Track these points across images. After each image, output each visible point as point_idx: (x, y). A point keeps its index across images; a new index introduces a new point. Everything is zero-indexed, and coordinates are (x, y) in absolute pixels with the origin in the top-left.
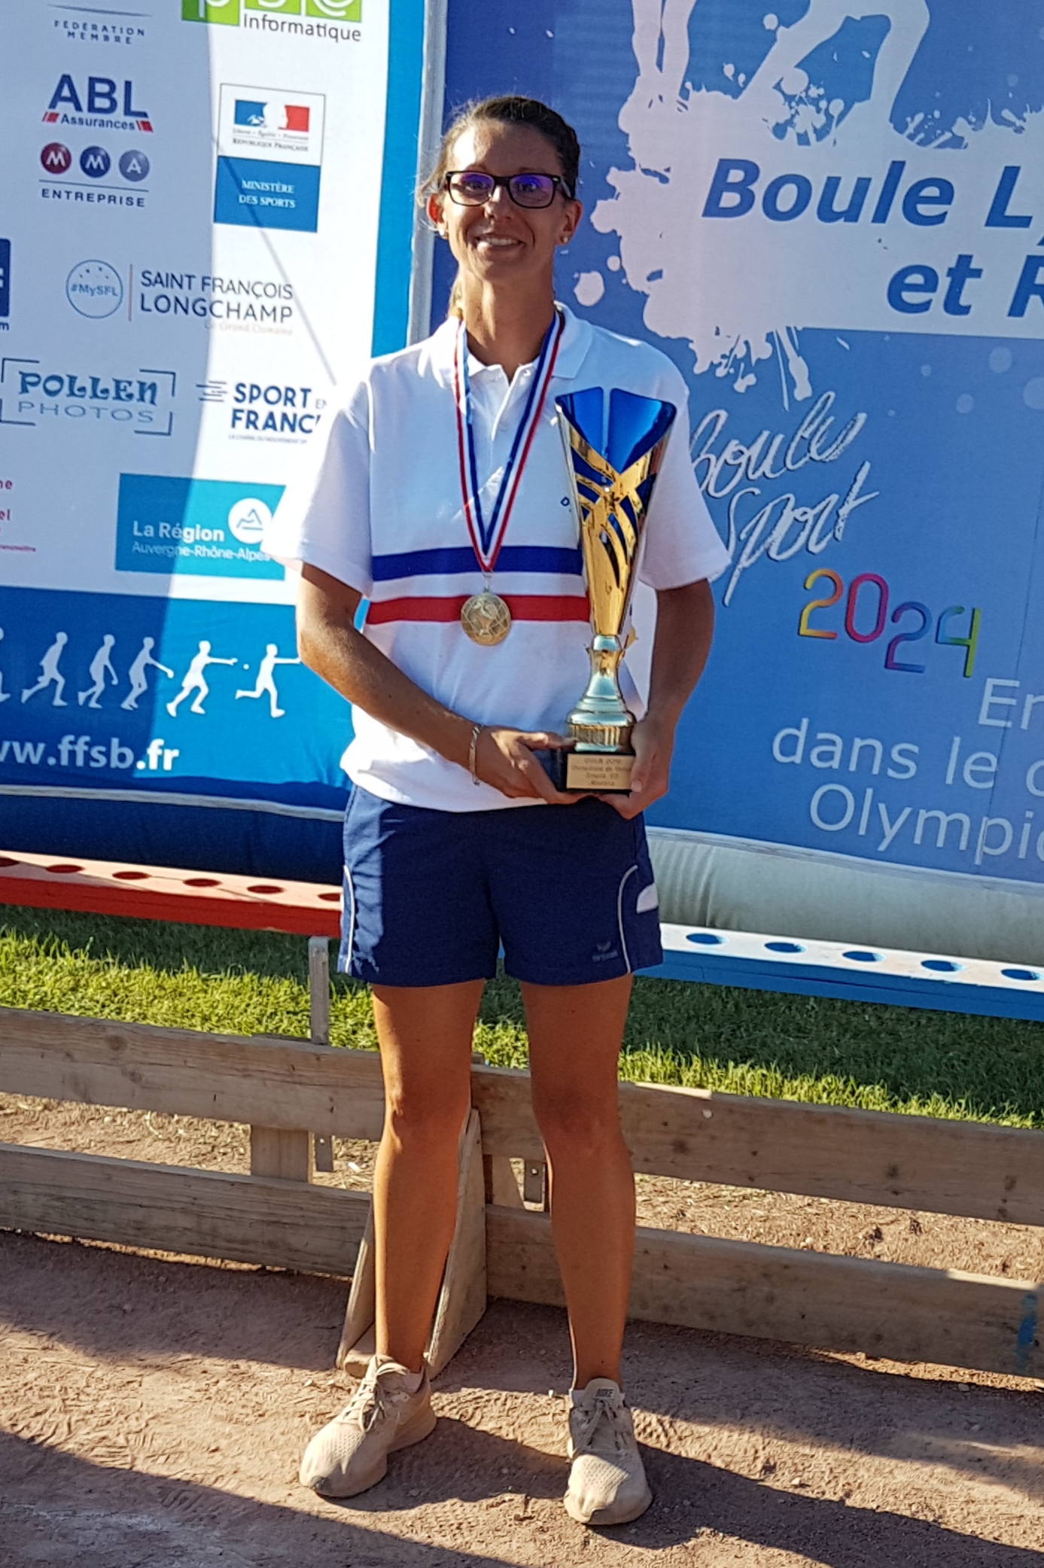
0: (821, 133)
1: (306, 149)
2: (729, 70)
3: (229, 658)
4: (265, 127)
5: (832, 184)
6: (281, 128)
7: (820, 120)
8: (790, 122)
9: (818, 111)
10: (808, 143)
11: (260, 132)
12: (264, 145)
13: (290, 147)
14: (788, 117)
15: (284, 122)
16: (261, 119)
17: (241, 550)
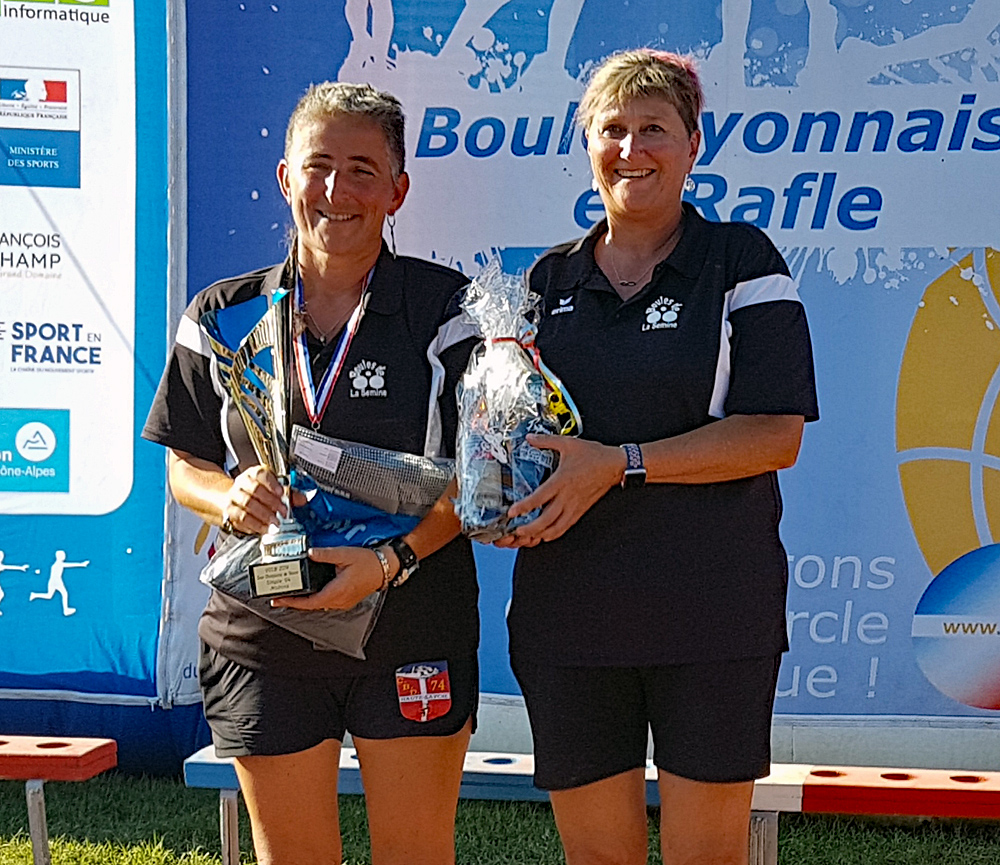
0: (509, 82)
1: (66, 117)
2: (428, 32)
3: (21, 565)
4: (27, 100)
5: (522, 124)
6: (41, 101)
7: (507, 71)
8: (482, 74)
9: (505, 63)
10: (499, 91)
11: (23, 105)
12: (27, 116)
13: (51, 116)
14: (480, 69)
15: (44, 95)
16: (23, 93)
17: (29, 468)
